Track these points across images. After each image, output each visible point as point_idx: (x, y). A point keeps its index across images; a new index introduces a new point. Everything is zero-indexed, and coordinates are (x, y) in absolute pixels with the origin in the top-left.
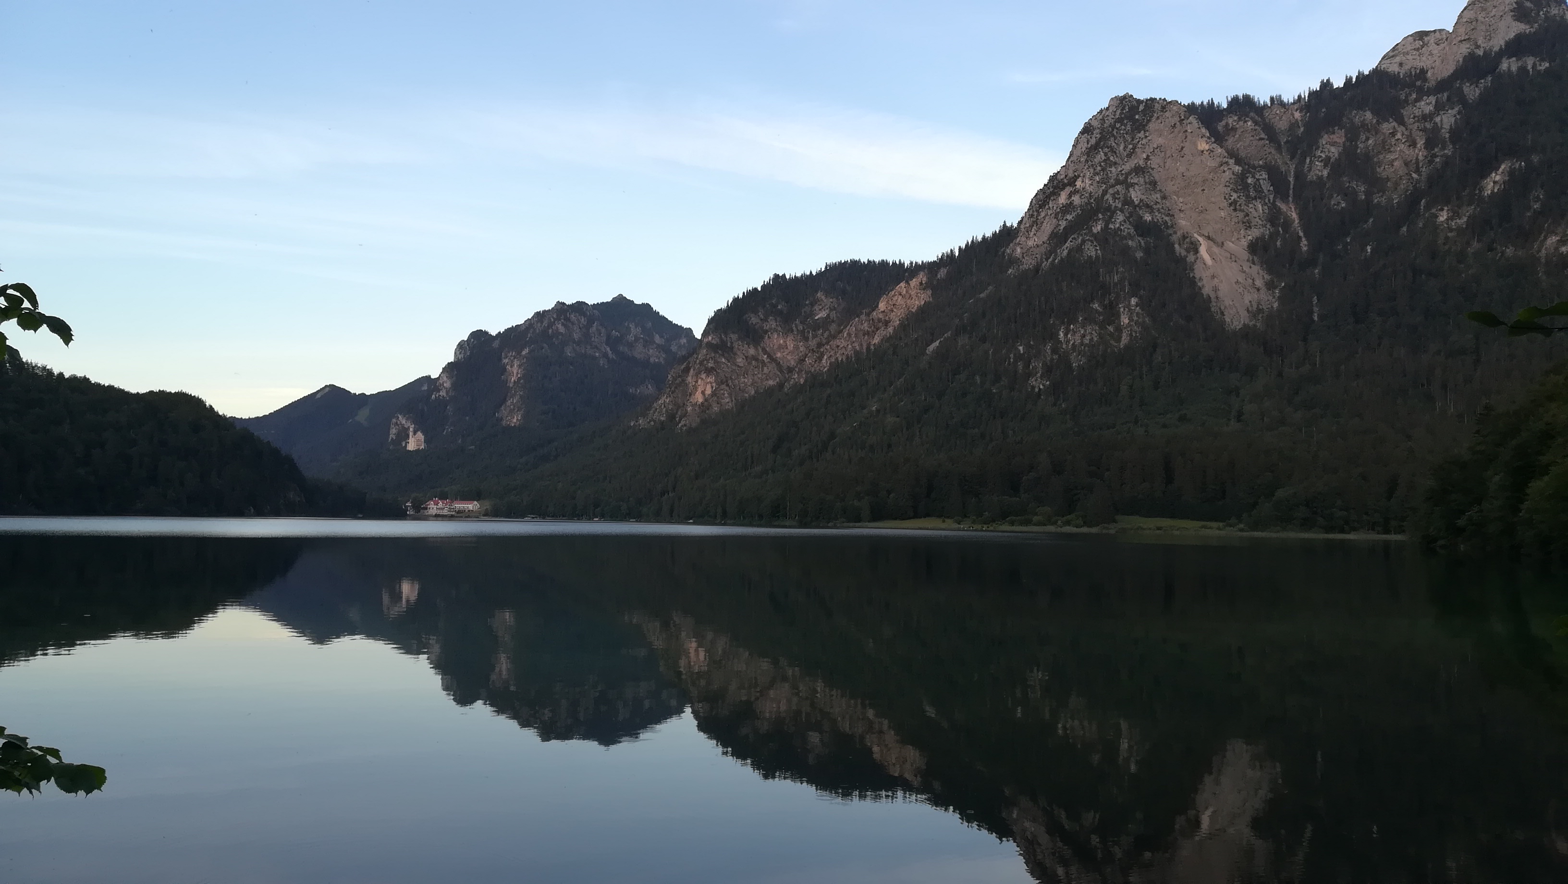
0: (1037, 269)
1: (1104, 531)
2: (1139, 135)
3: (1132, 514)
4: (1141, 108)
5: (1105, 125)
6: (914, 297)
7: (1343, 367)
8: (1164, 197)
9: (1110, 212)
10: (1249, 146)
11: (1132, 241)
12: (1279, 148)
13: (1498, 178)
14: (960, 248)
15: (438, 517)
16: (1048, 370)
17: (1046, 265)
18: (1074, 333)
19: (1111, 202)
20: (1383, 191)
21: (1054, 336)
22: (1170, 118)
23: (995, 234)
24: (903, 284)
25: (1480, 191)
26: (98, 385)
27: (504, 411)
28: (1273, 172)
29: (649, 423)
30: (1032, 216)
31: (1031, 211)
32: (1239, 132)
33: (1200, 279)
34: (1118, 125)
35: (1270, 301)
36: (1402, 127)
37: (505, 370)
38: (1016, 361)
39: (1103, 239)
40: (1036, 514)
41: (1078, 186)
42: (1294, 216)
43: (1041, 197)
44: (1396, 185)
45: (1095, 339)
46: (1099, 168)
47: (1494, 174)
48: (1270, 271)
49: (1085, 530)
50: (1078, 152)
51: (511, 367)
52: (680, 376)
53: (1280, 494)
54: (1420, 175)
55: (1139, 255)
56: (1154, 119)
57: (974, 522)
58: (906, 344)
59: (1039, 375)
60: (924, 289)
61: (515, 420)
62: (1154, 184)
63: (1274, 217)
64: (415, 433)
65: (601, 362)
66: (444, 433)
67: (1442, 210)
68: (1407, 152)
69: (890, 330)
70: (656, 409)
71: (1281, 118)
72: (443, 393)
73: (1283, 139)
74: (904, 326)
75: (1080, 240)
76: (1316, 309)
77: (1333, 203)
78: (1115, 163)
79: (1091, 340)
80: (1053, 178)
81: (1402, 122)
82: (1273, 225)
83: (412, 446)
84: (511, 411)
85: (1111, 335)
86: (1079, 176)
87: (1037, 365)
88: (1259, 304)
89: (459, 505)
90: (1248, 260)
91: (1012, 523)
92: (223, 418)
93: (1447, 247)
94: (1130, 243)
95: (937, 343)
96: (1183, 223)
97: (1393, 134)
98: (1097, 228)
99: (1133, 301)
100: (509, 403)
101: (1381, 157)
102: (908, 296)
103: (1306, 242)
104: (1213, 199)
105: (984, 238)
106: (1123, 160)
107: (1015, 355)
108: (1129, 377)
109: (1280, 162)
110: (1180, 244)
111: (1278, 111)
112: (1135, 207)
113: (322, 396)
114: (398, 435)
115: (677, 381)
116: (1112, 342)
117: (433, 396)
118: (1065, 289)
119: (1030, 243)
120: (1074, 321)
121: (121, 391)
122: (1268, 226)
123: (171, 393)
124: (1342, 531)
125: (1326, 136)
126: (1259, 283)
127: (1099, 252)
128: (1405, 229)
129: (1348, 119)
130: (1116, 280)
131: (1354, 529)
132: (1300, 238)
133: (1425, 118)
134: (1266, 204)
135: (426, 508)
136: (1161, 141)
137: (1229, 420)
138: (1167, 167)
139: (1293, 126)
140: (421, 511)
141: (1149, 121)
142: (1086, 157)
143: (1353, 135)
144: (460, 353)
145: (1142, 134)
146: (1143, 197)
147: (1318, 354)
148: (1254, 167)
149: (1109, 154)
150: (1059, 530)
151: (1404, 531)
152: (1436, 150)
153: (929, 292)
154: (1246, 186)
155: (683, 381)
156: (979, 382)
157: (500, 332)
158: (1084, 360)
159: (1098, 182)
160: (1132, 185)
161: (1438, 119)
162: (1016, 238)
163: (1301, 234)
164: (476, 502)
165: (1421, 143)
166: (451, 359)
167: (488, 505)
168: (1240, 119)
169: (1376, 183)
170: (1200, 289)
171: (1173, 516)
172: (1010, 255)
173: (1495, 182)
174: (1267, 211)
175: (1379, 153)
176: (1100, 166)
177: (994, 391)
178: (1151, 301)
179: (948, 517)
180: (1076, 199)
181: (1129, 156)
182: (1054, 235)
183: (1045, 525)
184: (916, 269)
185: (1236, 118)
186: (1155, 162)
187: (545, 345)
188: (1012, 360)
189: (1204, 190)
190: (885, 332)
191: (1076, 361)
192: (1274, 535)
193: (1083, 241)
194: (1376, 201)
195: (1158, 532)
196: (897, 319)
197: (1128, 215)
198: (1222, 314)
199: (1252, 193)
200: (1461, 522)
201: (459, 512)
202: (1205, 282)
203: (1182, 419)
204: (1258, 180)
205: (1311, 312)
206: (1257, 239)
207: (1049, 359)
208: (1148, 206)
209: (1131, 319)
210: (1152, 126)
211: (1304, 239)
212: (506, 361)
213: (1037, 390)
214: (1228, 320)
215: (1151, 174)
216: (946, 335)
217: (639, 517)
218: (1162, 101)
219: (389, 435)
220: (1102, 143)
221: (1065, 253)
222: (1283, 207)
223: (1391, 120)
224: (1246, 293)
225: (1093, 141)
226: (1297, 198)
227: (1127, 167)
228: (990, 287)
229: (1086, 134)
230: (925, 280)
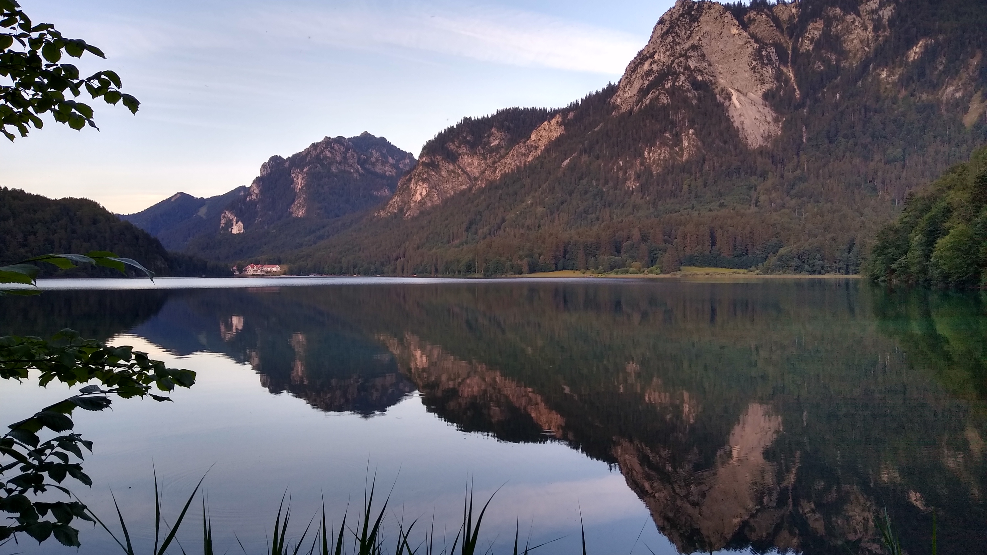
0: (631, 112)
1: (674, 277)
2: (694, 25)
3: (690, 266)
4: (696, 7)
5: (673, 19)
6: (553, 131)
7: (821, 171)
8: (710, 65)
9: (676, 75)
10: (764, 31)
11: (690, 93)
12: (782, 32)
13: (917, 50)
14: (582, 99)
15: (254, 276)
16: (638, 177)
17: (636, 109)
18: (654, 152)
19: (677, 68)
20: (847, 58)
21: (641, 155)
22: (714, 13)
23: (603, 90)
24: (546, 123)
25: (907, 59)
26: (30, 195)
27: (293, 208)
28: (778, 46)
29: (387, 214)
30: (627, 78)
31: (626, 75)
32: (757, 22)
33: (733, 117)
34: (681, 18)
35: (776, 130)
36: (859, 18)
37: (293, 181)
38: (618, 171)
39: (672, 92)
40: (631, 267)
41: (656, 58)
42: (791, 75)
43: (633, 65)
44: (855, 55)
45: (667, 156)
46: (669, 46)
47: (915, 48)
48: (776, 110)
49: (662, 276)
50: (656, 36)
51: (297, 179)
52: (405, 184)
53: (782, 251)
54: (869, 48)
55: (694, 102)
56: (703, 14)
57: (593, 273)
58: (549, 161)
59: (632, 179)
60: (560, 126)
61: (301, 213)
62: (703, 56)
63: (779, 76)
64: (237, 223)
65: (355, 175)
66: (256, 222)
67: (883, 70)
68: (862, 34)
69: (539, 152)
70: (391, 205)
71: (783, 13)
72: (254, 197)
73: (785, 26)
74: (548, 150)
75: (657, 93)
76: (805, 135)
77: (815, 67)
78: (679, 43)
79: (665, 156)
80: (640, 53)
81: (858, 15)
82: (778, 81)
83: (235, 231)
84: (298, 208)
85: (677, 153)
86: (656, 52)
87: (631, 173)
88: (769, 132)
89: (267, 268)
90: (762, 105)
91: (617, 273)
92: (112, 215)
93: (886, 94)
94: (689, 94)
95: (568, 160)
96: (722, 81)
97: (853, 22)
98: (668, 85)
99: (691, 132)
100: (296, 202)
101: (846, 37)
102: (549, 130)
103: (798, 92)
104: (741, 66)
105: (597, 92)
106: (684, 41)
107: (617, 167)
108: (688, 180)
109: (783, 41)
110: (719, 95)
111: (782, 8)
112: (692, 71)
113: (175, 200)
114: (226, 224)
115: (404, 187)
116: (678, 158)
117: (248, 199)
118: (648, 125)
119: (626, 95)
120: (654, 145)
121: (45, 199)
122: (775, 82)
123: (77, 199)
124: (820, 273)
125: (811, 24)
126: (769, 119)
127: (669, 100)
128: (860, 83)
129: (825, 12)
130: (680, 118)
131: (828, 272)
132: (795, 90)
133: (873, 12)
134: (774, 68)
135: (246, 271)
136: (708, 28)
137: (750, 205)
138: (712, 45)
139: (791, 17)
140: (243, 272)
141: (701, 15)
142: (661, 39)
143: (828, 23)
144: (264, 171)
145: (696, 24)
146: (697, 65)
147: (806, 163)
148: (767, 45)
149: (676, 37)
150: (646, 276)
151: (858, 272)
152: (880, 32)
153: (563, 128)
154: (761, 57)
155: (408, 186)
156: (595, 184)
157: (289, 157)
158: (660, 170)
159: (668, 56)
160: (690, 57)
161: (881, 13)
162: (617, 92)
163: (796, 87)
164: (278, 266)
165: (870, 28)
166: (258, 175)
167: (286, 268)
168: (758, 13)
169: (843, 54)
170: (732, 123)
171: (716, 266)
172: (614, 103)
173: (915, 53)
174: (774, 73)
175: (844, 34)
176: (670, 45)
177: (604, 190)
178: (701, 131)
179: (577, 270)
180: (655, 67)
181: (688, 38)
182: (641, 90)
183: (637, 273)
184: (554, 113)
185: (755, 13)
186: (704, 42)
187: (319, 165)
188: (615, 170)
189: (735, 60)
190: (535, 154)
191: (656, 170)
192: (778, 276)
193: (659, 94)
194: (842, 65)
195: (707, 276)
196: (543, 145)
197: (687, 77)
198: (746, 139)
199: (765, 61)
200: (894, 266)
201: (267, 272)
202: (735, 119)
203: (722, 205)
204: (769, 52)
205: (801, 137)
206: (768, 90)
207: (638, 169)
208: (700, 71)
209: (689, 143)
210: (702, 19)
211: (797, 90)
212: (293, 175)
213: (631, 189)
214: (749, 142)
215: (702, 50)
216: (574, 155)
217: (382, 274)
218: (708, 2)
219: (220, 224)
220: (671, 30)
221: (648, 101)
222: (785, 70)
223: (852, 13)
224: (761, 125)
225: (665, 29)
226: (794, 63)
227: (687, 46)
228: (601, 124)
229: (661, 25)
230: (560, 120)
